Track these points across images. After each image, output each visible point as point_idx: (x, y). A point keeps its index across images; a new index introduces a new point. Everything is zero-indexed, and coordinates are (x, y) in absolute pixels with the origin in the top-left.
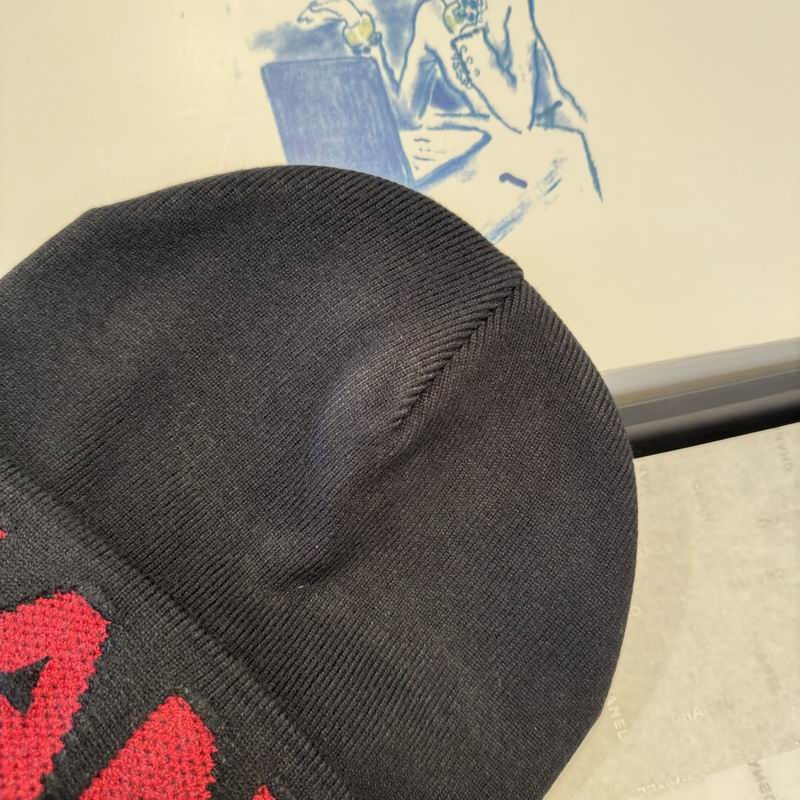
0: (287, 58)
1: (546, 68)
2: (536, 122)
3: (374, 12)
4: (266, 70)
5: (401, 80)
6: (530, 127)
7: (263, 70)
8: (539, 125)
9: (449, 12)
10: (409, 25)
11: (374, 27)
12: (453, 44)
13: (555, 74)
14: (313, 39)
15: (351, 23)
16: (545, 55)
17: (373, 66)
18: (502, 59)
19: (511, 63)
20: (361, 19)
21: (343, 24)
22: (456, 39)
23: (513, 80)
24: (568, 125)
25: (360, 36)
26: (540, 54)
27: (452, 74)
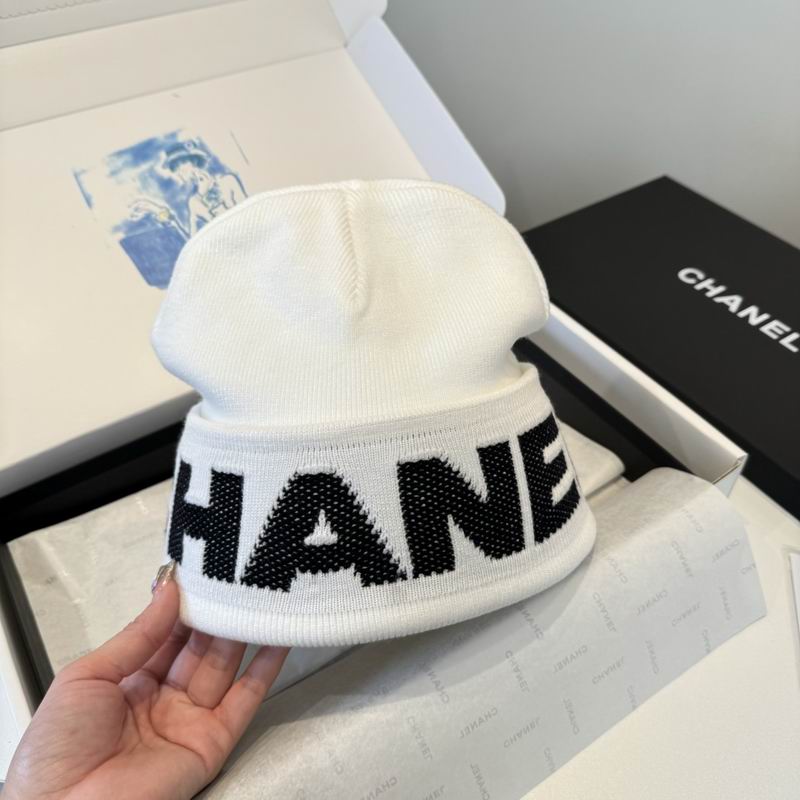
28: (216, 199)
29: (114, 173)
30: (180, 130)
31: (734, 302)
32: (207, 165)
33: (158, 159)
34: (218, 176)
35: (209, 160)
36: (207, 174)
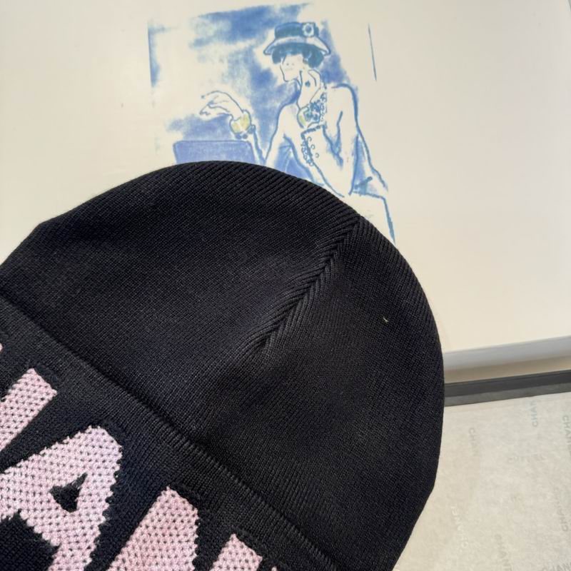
0: (190, 139)
1: (363, 154)
2: (354, 190)
3: (251, 110)
4: (177, 145)
5: (266, 158)
6: (350, 194)
7: (174, 146)
8: (356, 192)
9: (301, 113)
10: (274, 121)
11: (251, 121)
12: (303, 136)
13: (369, 158)
14: (209, 127)
15: (235, 118)
16: (363, 145)
17: (249, 148)
18: (334, 147)
19: (340, 150)
20: (242, 115)
21: (230, 117)
22: (305, 132)
23: (341, 161)
24: (375, 193)
25: (241, 127)
26: (360, 144)
27: (300, 156)
28: (316, 118)
29: (199, 43)
30: (304, 5)
32: (322, 65)
33: (264, 38)
34: (331, 86)
35: (327, 58)
36: (318, 78)
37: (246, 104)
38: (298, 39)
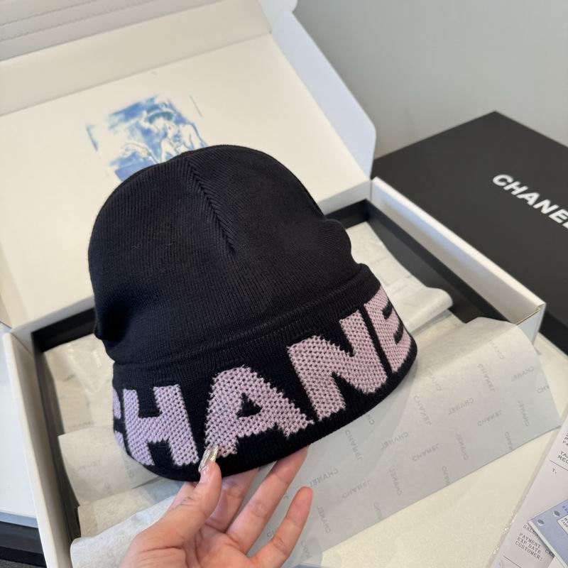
28: (179, 141)
29: (112, 127)
30: (156, 96)
31: (532, 198)
32: (174, 119)
34: (181, 126)
35: (175, 115)
36: (174, 124)
37: (143, 145)
38: (158, 111)
